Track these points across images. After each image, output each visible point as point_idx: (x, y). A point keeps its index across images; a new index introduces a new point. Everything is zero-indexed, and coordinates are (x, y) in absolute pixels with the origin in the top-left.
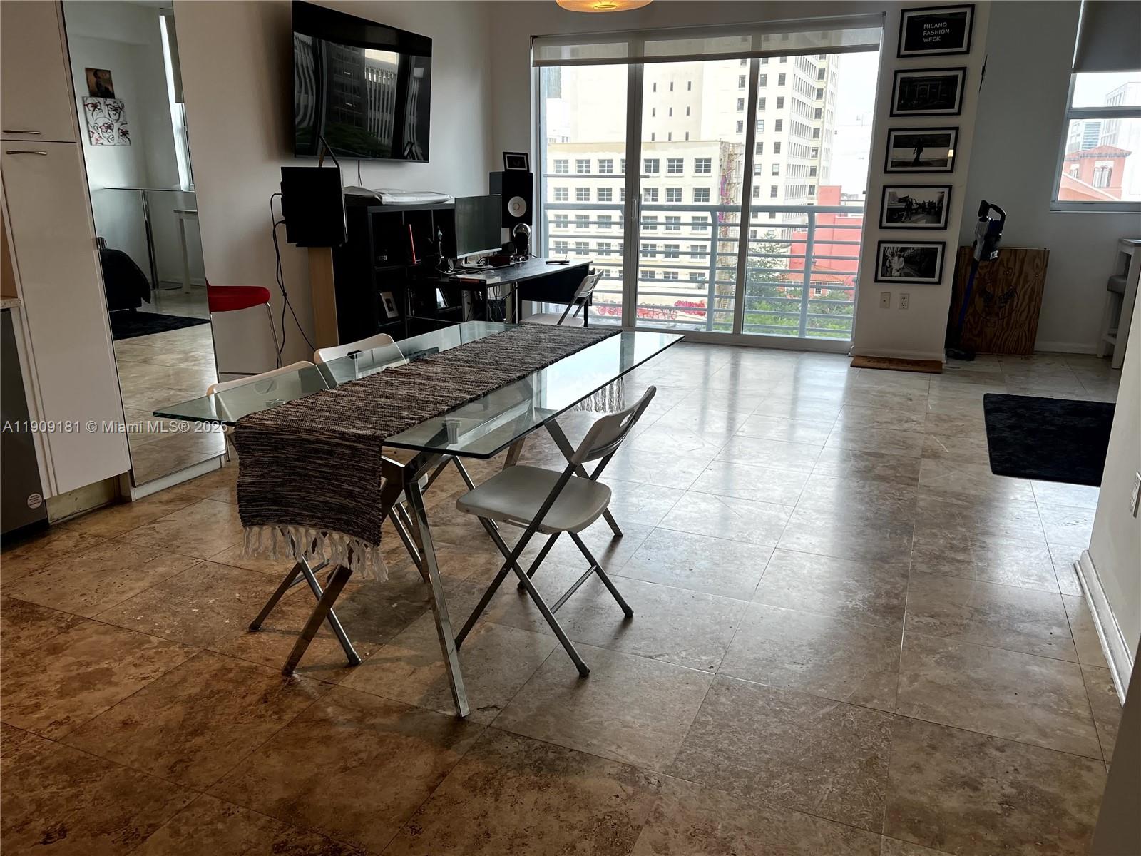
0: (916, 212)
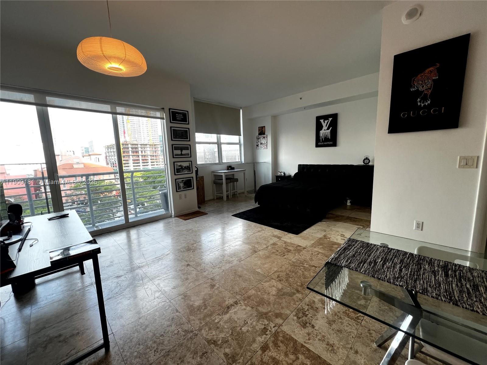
0: (184, 169)
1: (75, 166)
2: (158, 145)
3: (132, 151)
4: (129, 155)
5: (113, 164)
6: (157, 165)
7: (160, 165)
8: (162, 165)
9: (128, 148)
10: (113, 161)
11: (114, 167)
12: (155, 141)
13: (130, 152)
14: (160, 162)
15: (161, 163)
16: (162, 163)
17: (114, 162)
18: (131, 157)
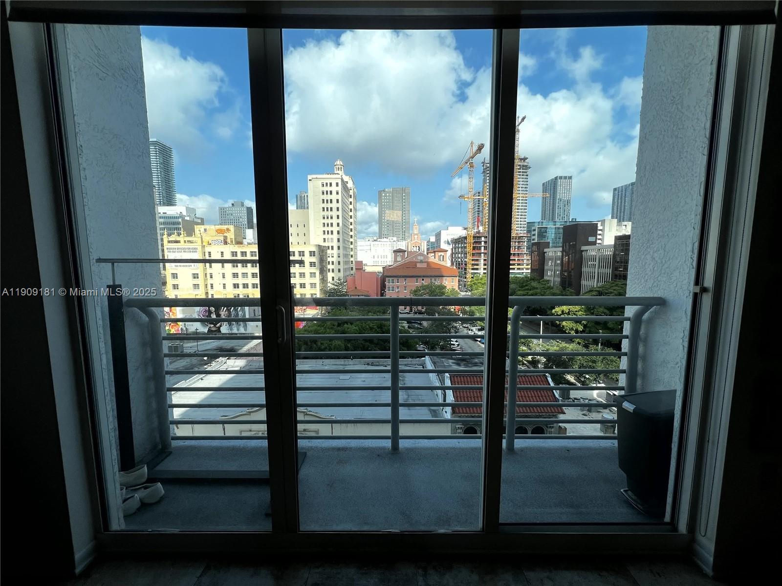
1: (419, 265)
2: (524, 238)
3: (484, 246)
4: (481, 253)
5: (459, 264)
6: (519, 269)
7: (523, 269)
8: (527, 269)
9: (480, 243)
10: (459, 260)
11: (459, 268)
12: (519, 232)
13: (483, 248)
14: (523, 265)
15: (525, 266)
16: (527, 267)
17: (460, 263)
18: (482, 255)
